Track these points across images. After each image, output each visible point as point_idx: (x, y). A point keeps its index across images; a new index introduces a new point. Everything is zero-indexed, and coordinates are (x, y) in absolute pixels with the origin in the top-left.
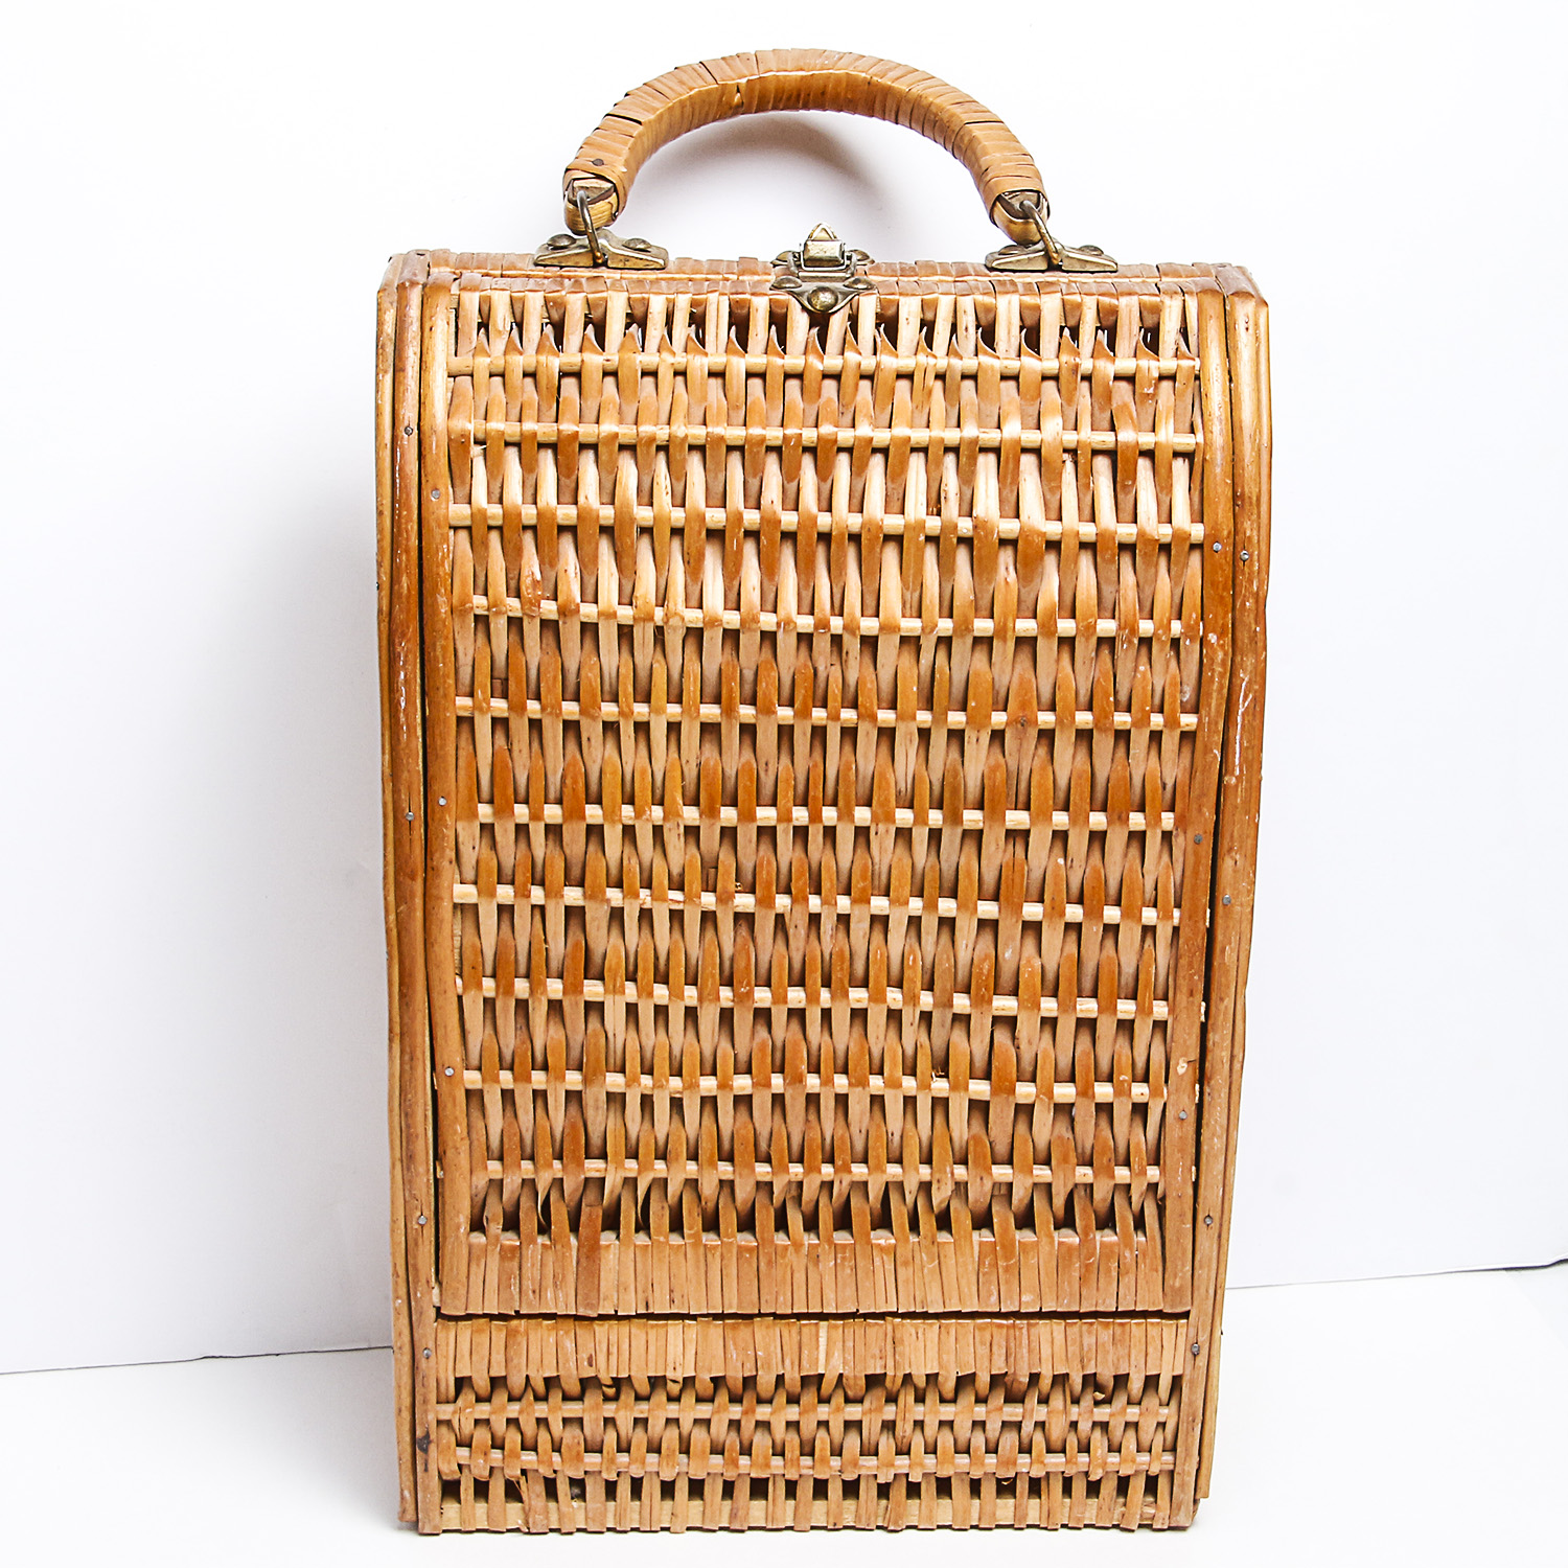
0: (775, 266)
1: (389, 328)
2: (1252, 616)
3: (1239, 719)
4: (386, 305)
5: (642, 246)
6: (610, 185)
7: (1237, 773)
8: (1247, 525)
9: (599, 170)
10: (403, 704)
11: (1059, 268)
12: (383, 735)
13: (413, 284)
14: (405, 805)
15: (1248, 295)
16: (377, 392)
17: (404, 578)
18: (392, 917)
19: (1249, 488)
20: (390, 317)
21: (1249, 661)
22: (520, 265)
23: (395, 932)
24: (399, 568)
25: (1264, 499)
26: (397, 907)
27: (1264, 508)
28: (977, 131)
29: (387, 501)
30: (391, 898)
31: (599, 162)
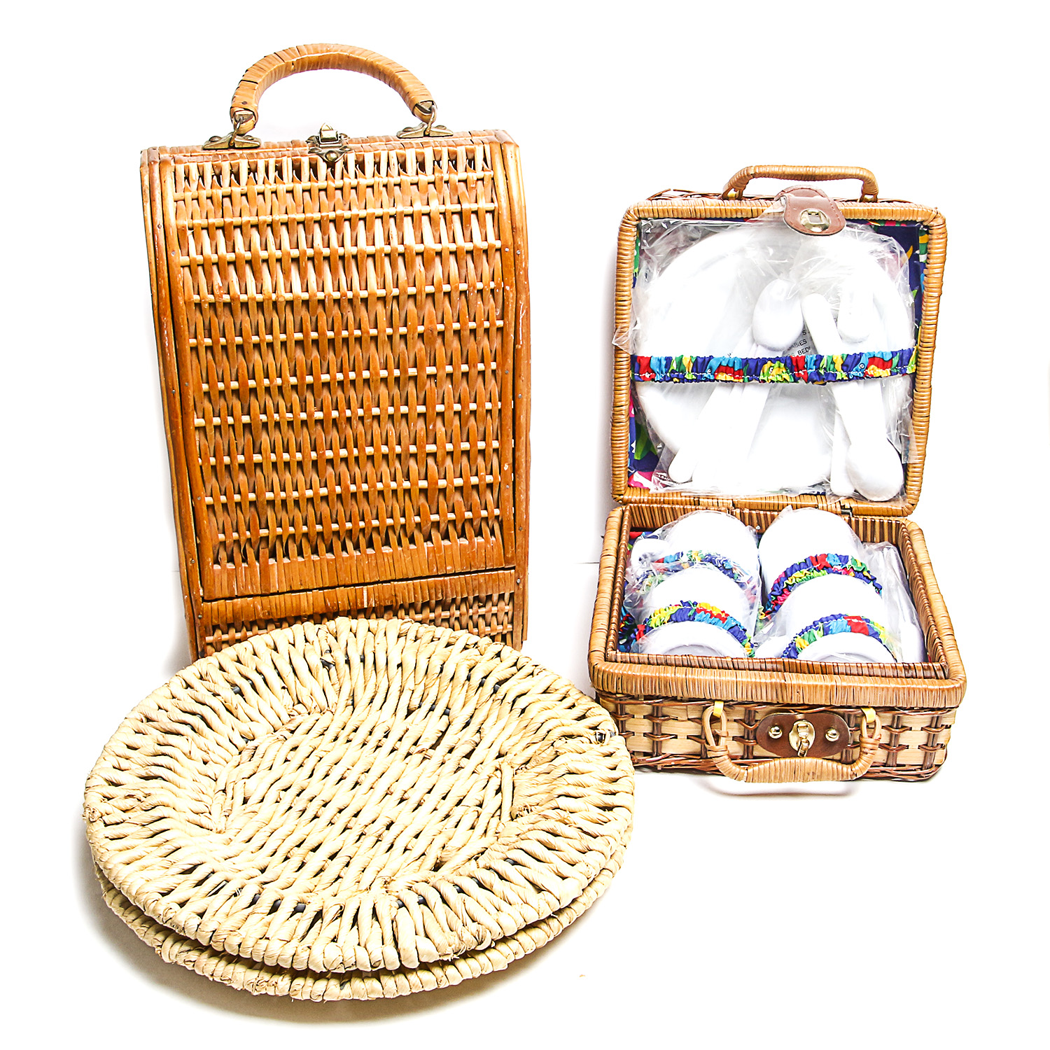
0: (308, 142)
1: (147, 183)
2: (523, 278)
3: (521, 321)
4: (144, 173)
5: (250, 138)
6: (252, 113)
7: (521, 343)
8: (519, 239)
9: (246, 107)
10: (167, 344)
11: (428, 136)
12: (158, 358)
13: (155, 162)
14: (171, 387)
15: (510, 143)
16: (144, 211)
17: (163, 291)
18: (169, 436)
19: (519, 224)
20: (146, 178)
21: (523, 297)
22: (198, 150)
23: (171, 442)
24: (160, 287)
25: (524, 228)
26: (171, 431)
27: (525, 232)
28: (400, 76)
29: (153, 258)
30: (168, 427)
31: (245, 103)
